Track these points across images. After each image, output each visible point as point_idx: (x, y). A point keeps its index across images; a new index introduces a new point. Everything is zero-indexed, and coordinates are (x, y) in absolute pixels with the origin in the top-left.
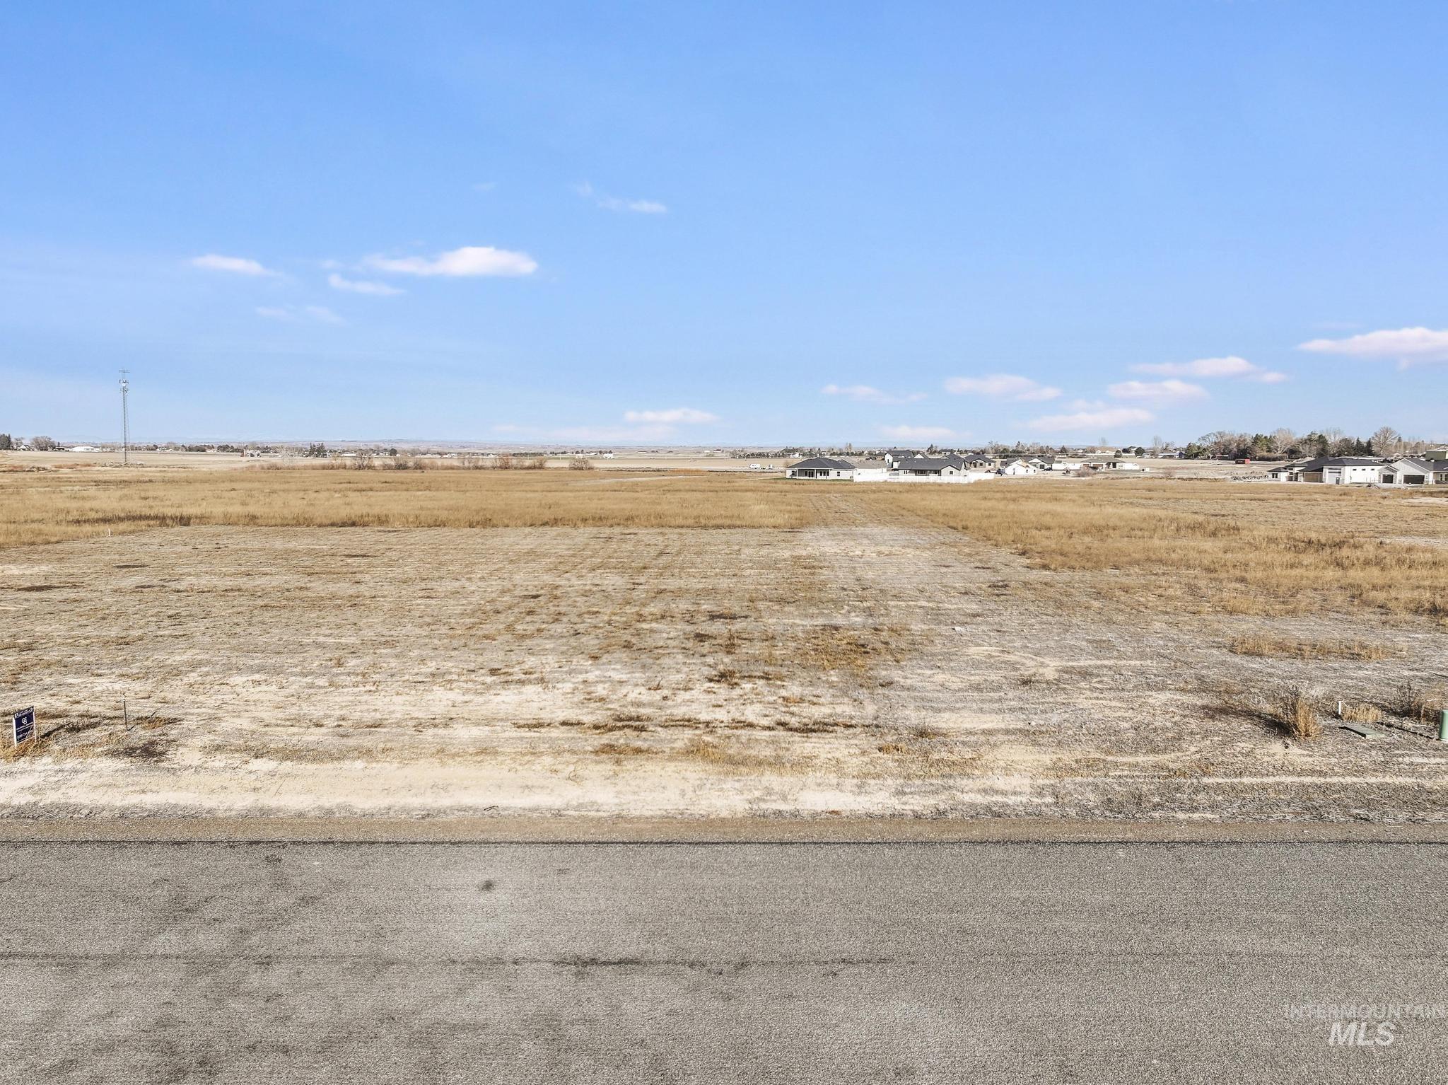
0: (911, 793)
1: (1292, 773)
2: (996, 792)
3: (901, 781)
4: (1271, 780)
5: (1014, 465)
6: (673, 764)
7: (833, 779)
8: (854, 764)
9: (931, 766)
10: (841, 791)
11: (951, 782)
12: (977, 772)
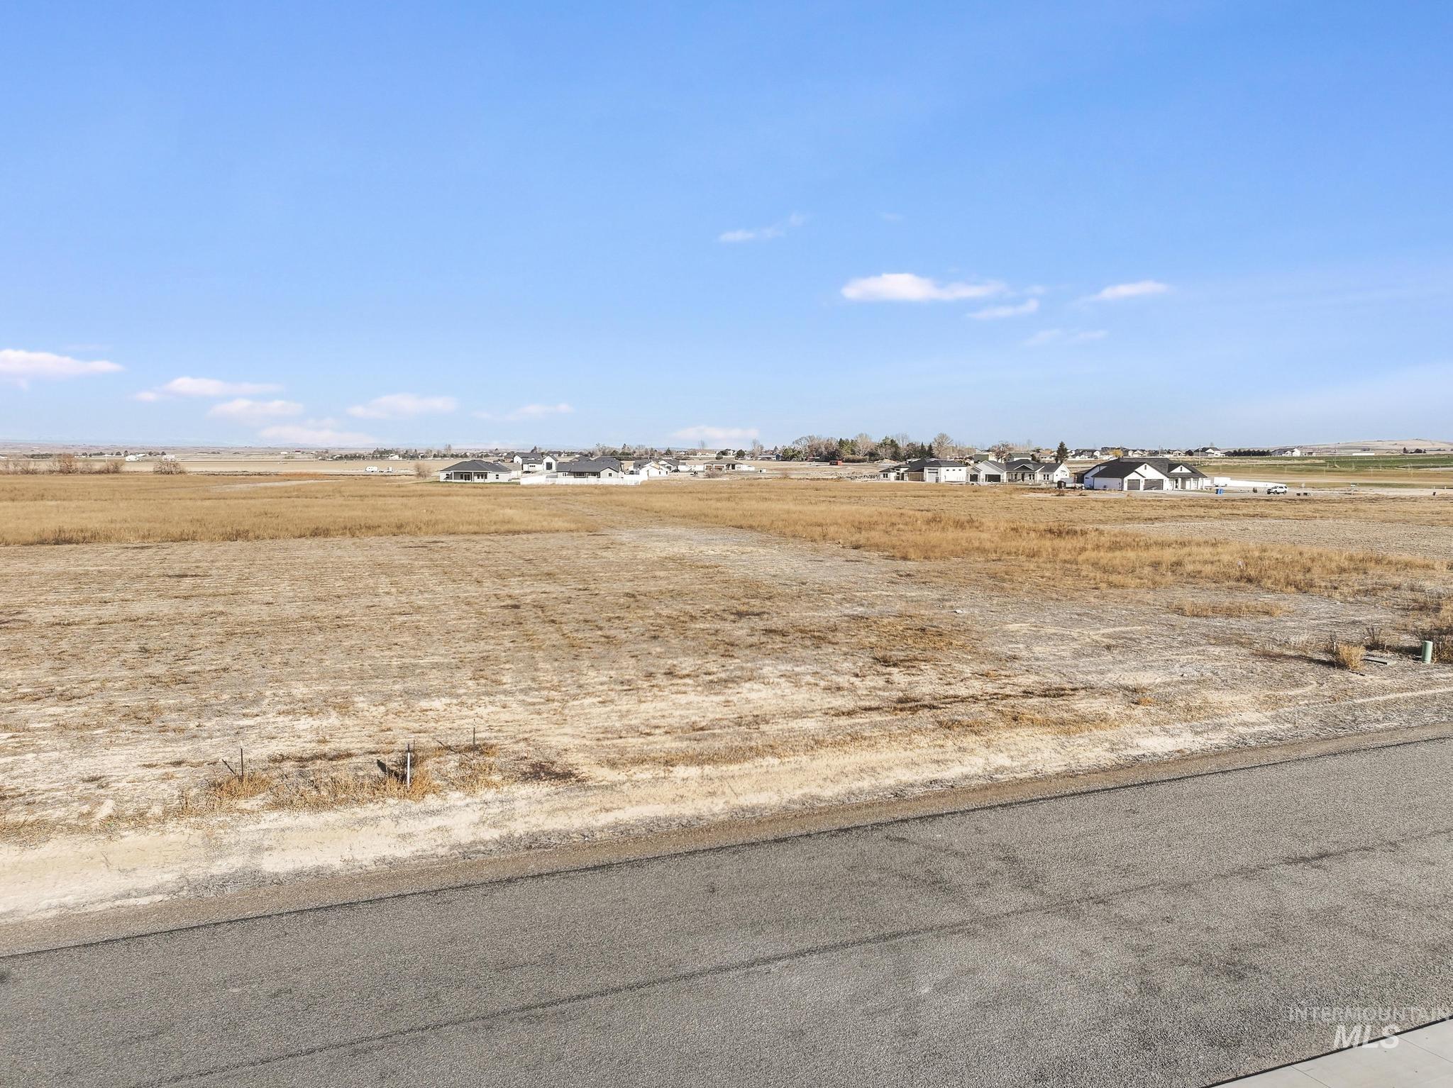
5: (648, 467)
6: (1020, 731)
7: (1141, 728)
9: (1189, 711)
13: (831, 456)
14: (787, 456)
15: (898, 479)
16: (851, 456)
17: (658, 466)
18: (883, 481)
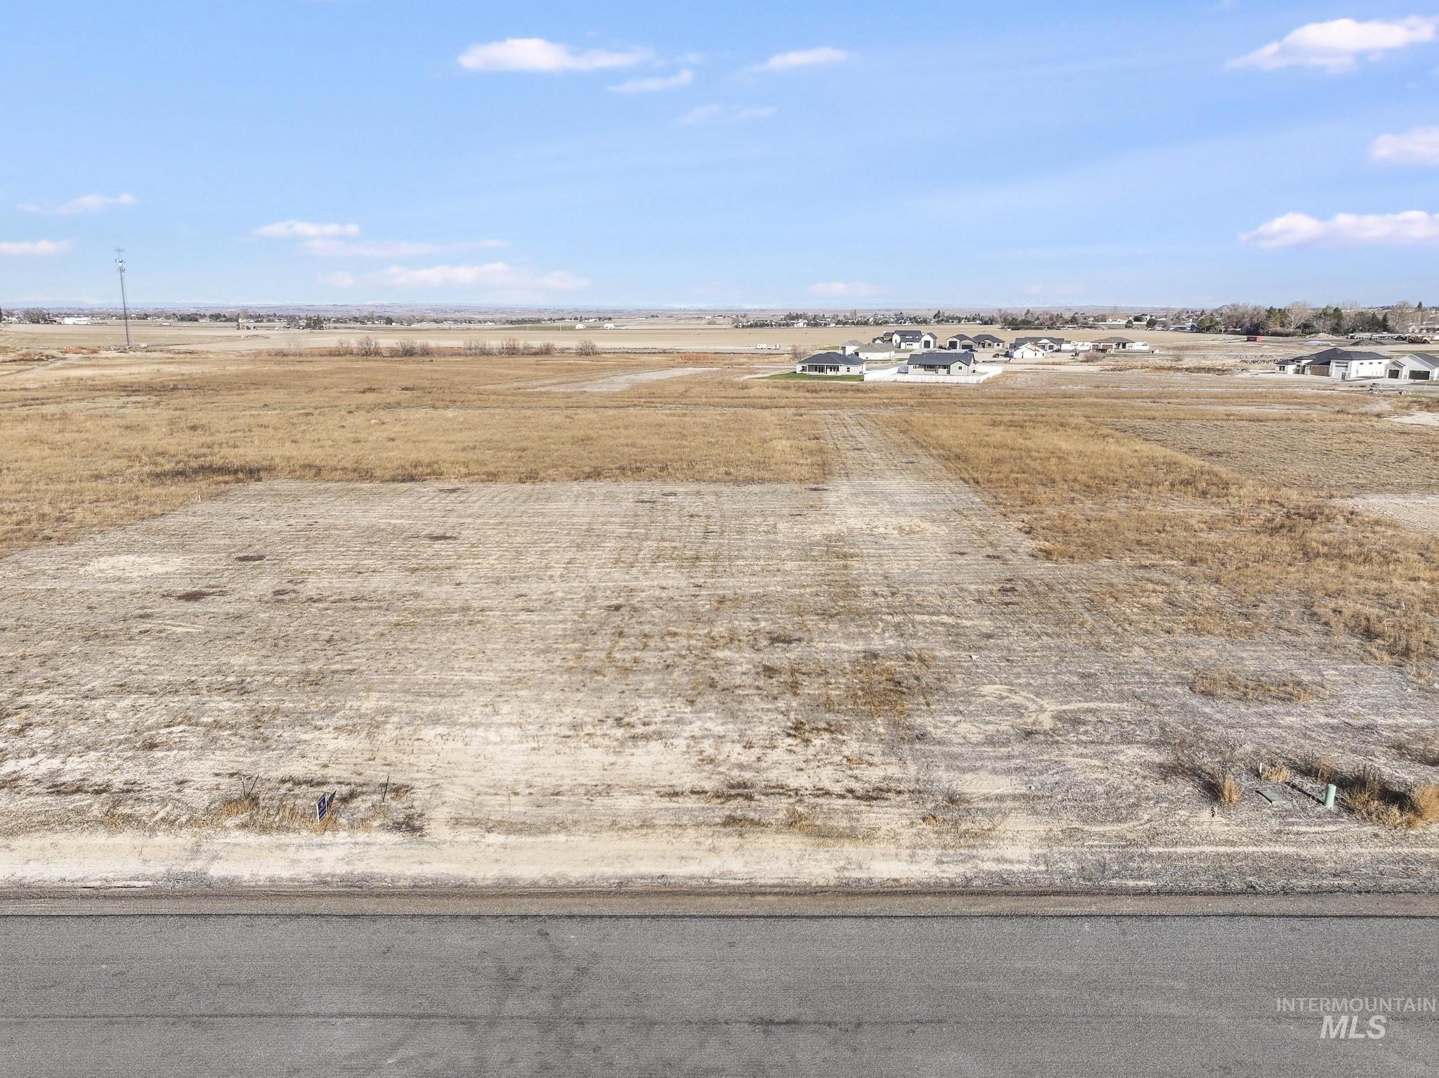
0: (947, 862)
1: (1211, 843)
2: (1006, 861)
3: (939, 851)
4: (1196, 850)
5: (1023, 348)
6: (780, 836)
7: (892, 848)
8: (907, 835)
9: (960, 837)
10: (899, 860)
11: (975, 852)
12: (992, 843)
13: (1253, 328)
14: (1204, 325)
15: (1297, 372)
16: (1279, 329)
17: (1033, 348)
18: (1279, 376)
